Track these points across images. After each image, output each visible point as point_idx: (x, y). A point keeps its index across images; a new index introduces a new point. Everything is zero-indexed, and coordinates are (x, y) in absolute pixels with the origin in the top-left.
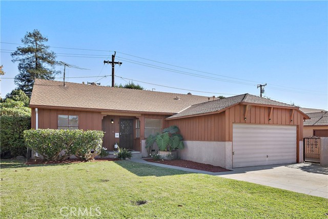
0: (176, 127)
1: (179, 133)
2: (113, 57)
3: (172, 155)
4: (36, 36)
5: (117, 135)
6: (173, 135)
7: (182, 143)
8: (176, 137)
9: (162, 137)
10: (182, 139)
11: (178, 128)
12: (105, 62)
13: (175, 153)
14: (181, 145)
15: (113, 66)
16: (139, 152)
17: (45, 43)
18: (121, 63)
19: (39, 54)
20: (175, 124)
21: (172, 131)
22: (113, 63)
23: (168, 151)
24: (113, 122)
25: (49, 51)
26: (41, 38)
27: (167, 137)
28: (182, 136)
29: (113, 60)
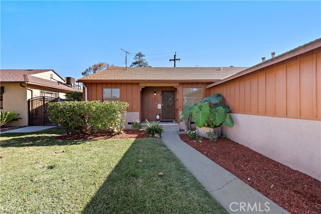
0: (219, 95)
1: (223, 103)
2: (175, 56)
3: (214, 132)
4: (140, 55)
5: (159, 106)
6: (216, 105)
7: (230, 117)
8: (221, 109)
9: (200, 108)
10: (229, 111)
11: (222, 96)
12: (170, 60)
13: (219, 129)
14: (228, 120)
15: (175, 62)
16: (177, 124)
17: (143, 58)
18: (180, 59)
19: (141, 64)
20: (219, 91)
21: (215, 101)
22: (175, 60)
23: (209, 126)
24: (155, 94)
25: (145, 62)
26: (142, 56)
27: (206, 109)
28: (229, 108)
29: (175, 58)
